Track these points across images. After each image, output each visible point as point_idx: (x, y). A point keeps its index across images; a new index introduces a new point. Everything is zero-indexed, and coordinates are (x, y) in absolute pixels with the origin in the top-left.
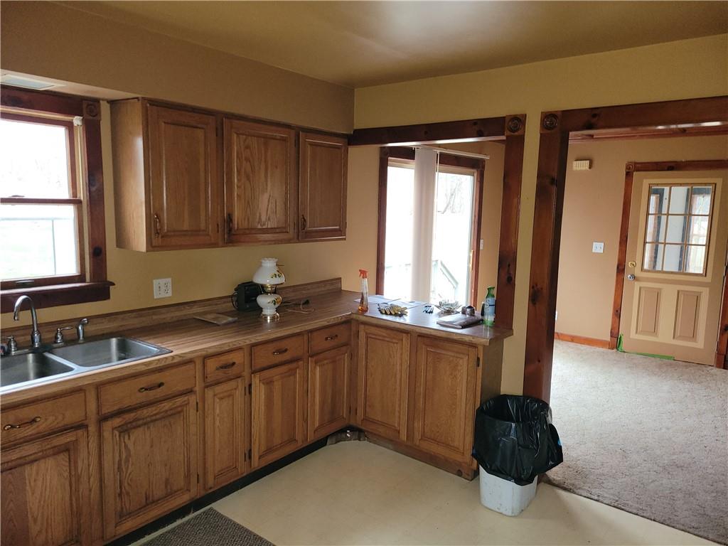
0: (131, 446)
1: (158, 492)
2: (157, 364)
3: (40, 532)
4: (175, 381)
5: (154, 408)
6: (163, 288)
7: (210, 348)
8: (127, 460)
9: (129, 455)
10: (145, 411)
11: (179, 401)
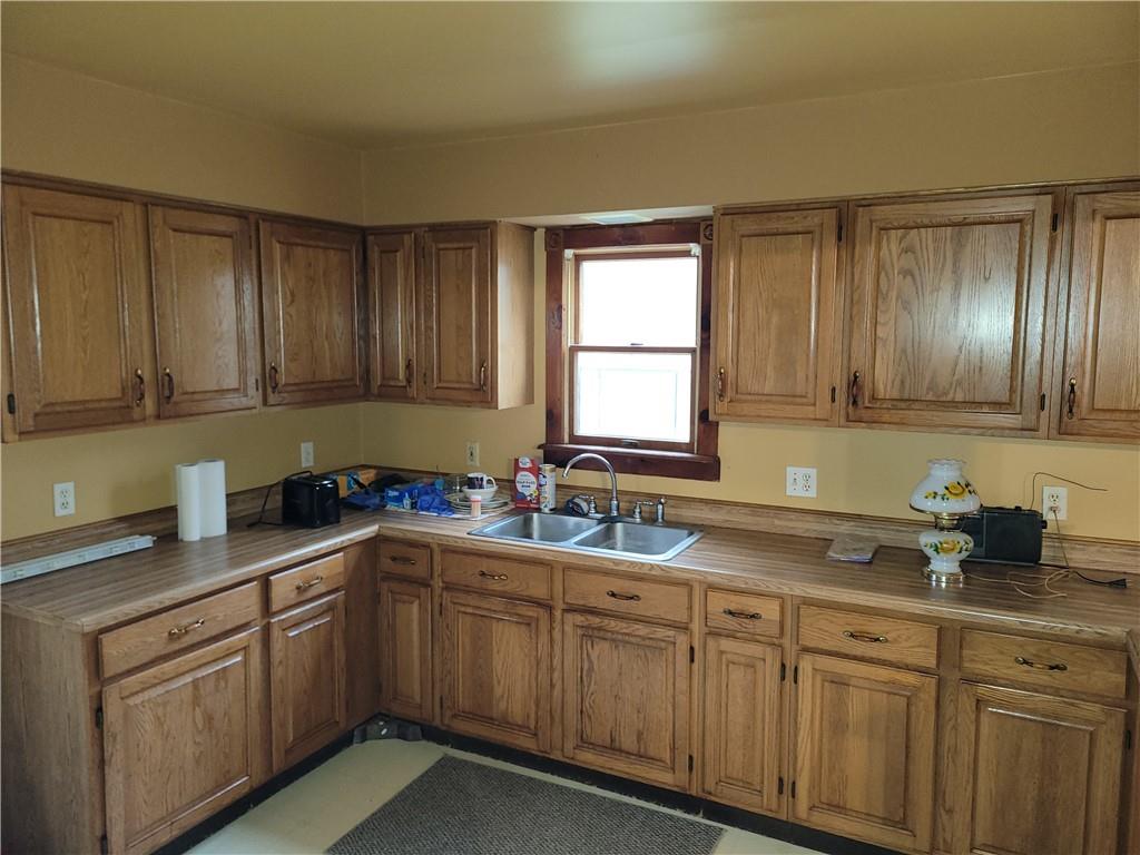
0: (594, 656)
1: (628, 742)
2: (629, 567)
3: (503, 696)
4: (656, 602)
5: (625, 625)
6: (800, 481)
7: (712, 574)
8: (589, 675)
9: (591, 669)
10: (613, 623)
11: (661, 633)
